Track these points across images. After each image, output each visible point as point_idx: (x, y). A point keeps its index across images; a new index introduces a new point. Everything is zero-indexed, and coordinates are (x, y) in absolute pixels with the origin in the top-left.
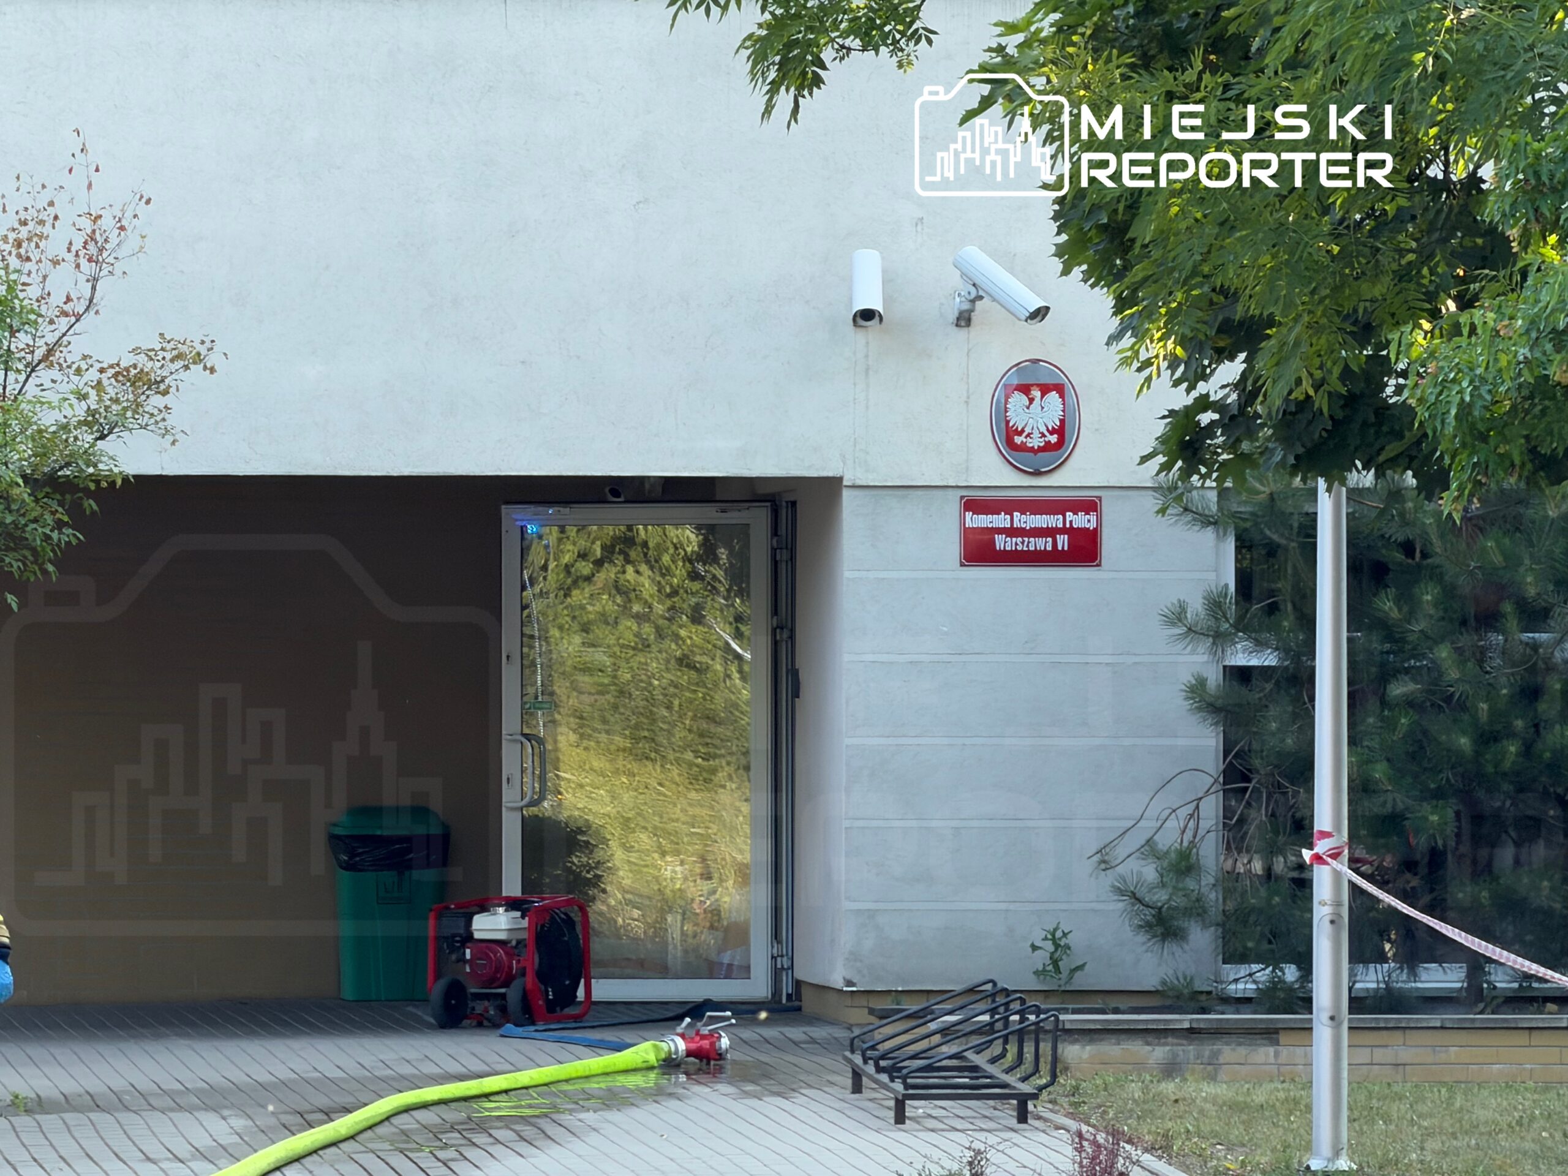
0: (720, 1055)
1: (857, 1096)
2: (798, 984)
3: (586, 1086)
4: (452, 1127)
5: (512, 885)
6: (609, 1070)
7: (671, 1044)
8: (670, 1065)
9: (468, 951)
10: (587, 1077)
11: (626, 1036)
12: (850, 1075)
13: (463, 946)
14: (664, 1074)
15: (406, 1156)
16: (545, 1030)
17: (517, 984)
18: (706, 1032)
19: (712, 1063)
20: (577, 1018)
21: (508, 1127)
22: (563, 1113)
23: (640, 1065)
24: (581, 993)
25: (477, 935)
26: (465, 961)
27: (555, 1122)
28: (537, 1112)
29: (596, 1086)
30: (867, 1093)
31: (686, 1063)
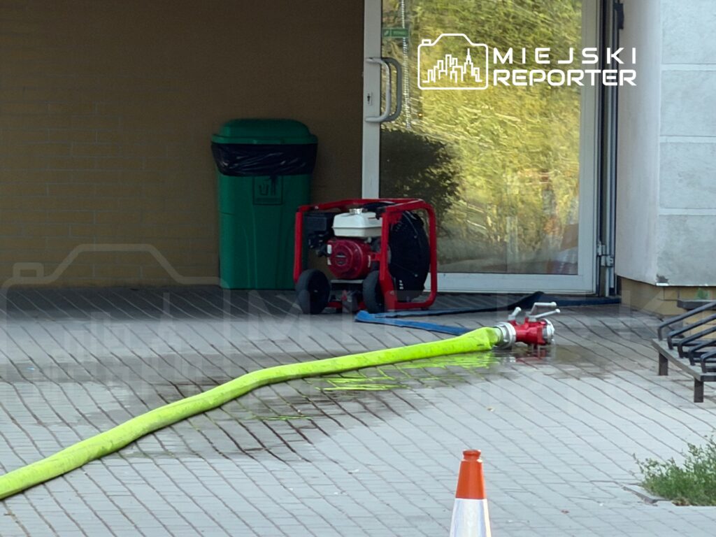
0: (545, 340)
1: (663, 377)
2: (619, 279)
3: (428, 365)
4: (307, 399)
5: (371, 189)
6: (449, 351)
7: (503, 329)
8: (502, 348)
9: (329, 247)
10: (428, 358)
11: (465, 322)
12: (657, 359)
13: (326, 243)
14: (497, 356)
15: (265, 423)
16: (396, 317)
17: (372, 277)
18: (534, 320)
19: (539, 347)
20: (424, 307)
21: (356, 400)
22: (405, 388)
23: (475, 348)
24: (428, 284)
25: (337, 233)
26: (327, 255)
27: (397, 396)
28: (383, 387)
29: (436, 365)
30: (672, 375)
31: (517, 346)
